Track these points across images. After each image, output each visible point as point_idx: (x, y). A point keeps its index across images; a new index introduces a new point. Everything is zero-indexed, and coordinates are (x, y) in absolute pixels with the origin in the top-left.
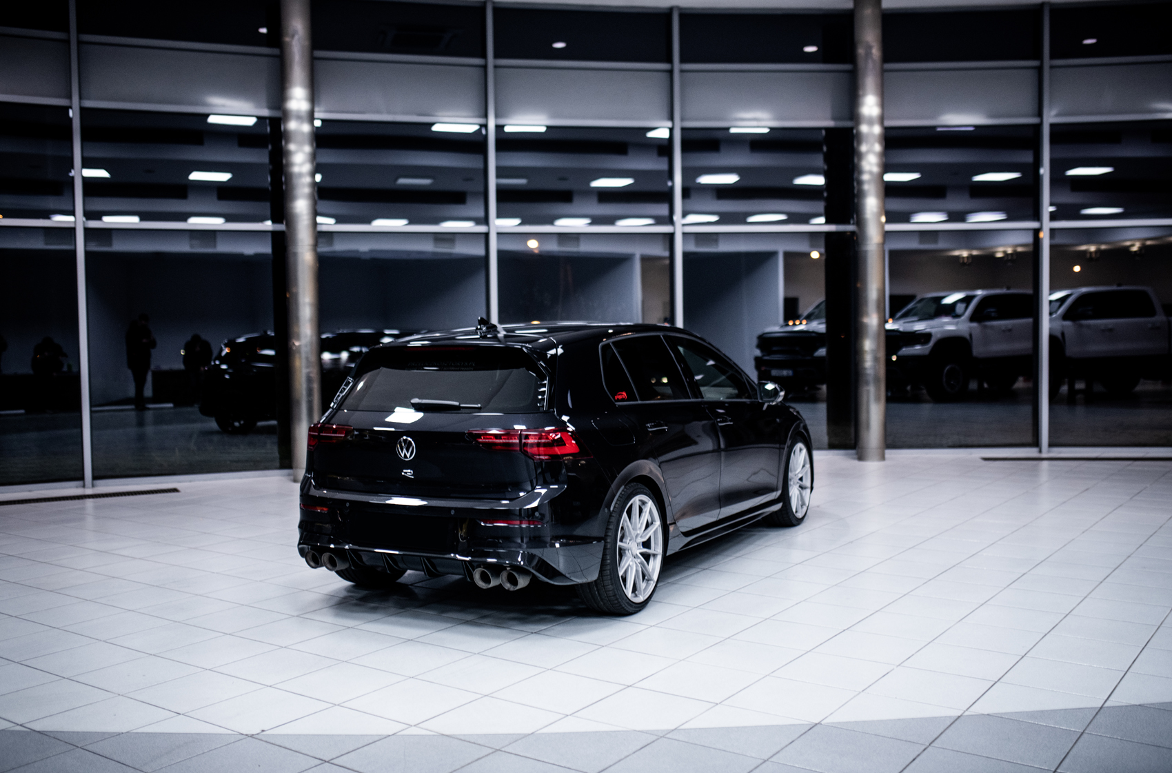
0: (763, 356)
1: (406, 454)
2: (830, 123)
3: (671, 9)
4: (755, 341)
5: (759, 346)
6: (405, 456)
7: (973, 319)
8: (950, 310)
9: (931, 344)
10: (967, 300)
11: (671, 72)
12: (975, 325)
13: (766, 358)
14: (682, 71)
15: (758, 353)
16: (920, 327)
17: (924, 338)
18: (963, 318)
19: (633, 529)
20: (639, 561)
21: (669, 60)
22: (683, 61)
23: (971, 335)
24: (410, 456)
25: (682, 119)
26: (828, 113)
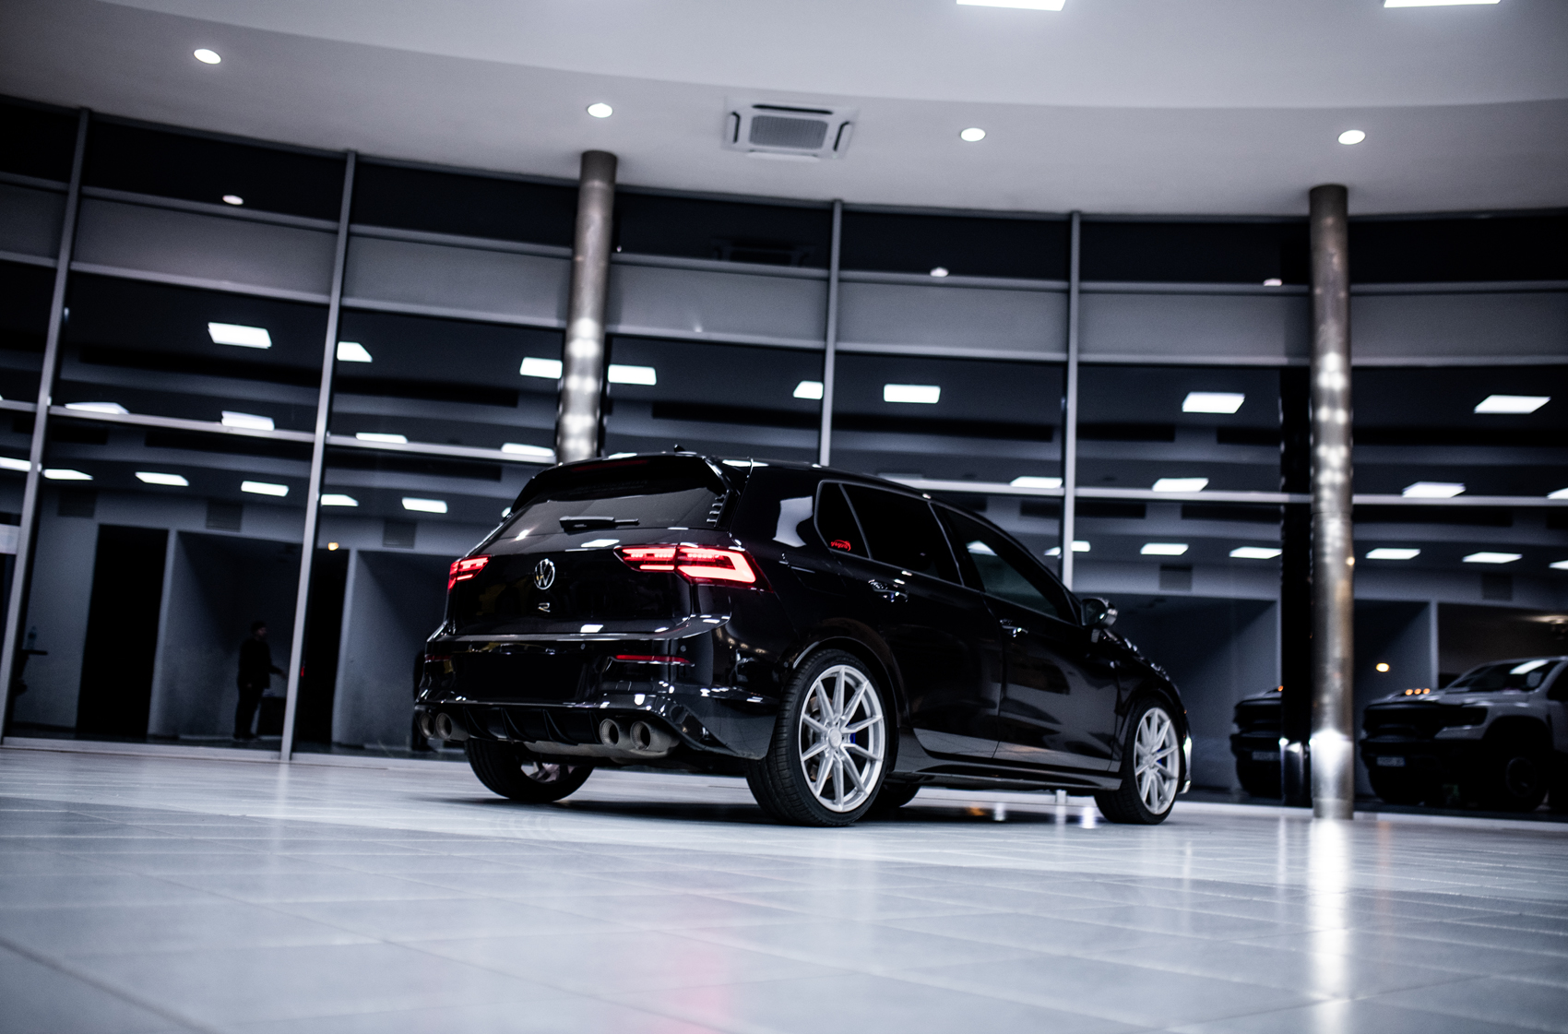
0: (1242, 732)
1: (544, 584)
2: (1282, 360)
3: (1070, 216)
4: (1231, 713)
5: (1237, 720)
6: (543, 585)
7: (1551, 694)
8: (1520, 683)
9: (1485, 725)
10: (1543, 671)
11: (1067, 292)
12: (1554, 703)
13: (1245, 735)
14: (1082, 292)
15: (1235, 729)
16: (1469, 699)
17: (1477, 714)
18: (1537, 691)
19: (834, 712)
20: (843, 758)
21: (1067, 278)
22: (1083, 278)
23: (1549, 717)
24: (548, 584)
25: (1080, 351)
26: (1281, 346)
